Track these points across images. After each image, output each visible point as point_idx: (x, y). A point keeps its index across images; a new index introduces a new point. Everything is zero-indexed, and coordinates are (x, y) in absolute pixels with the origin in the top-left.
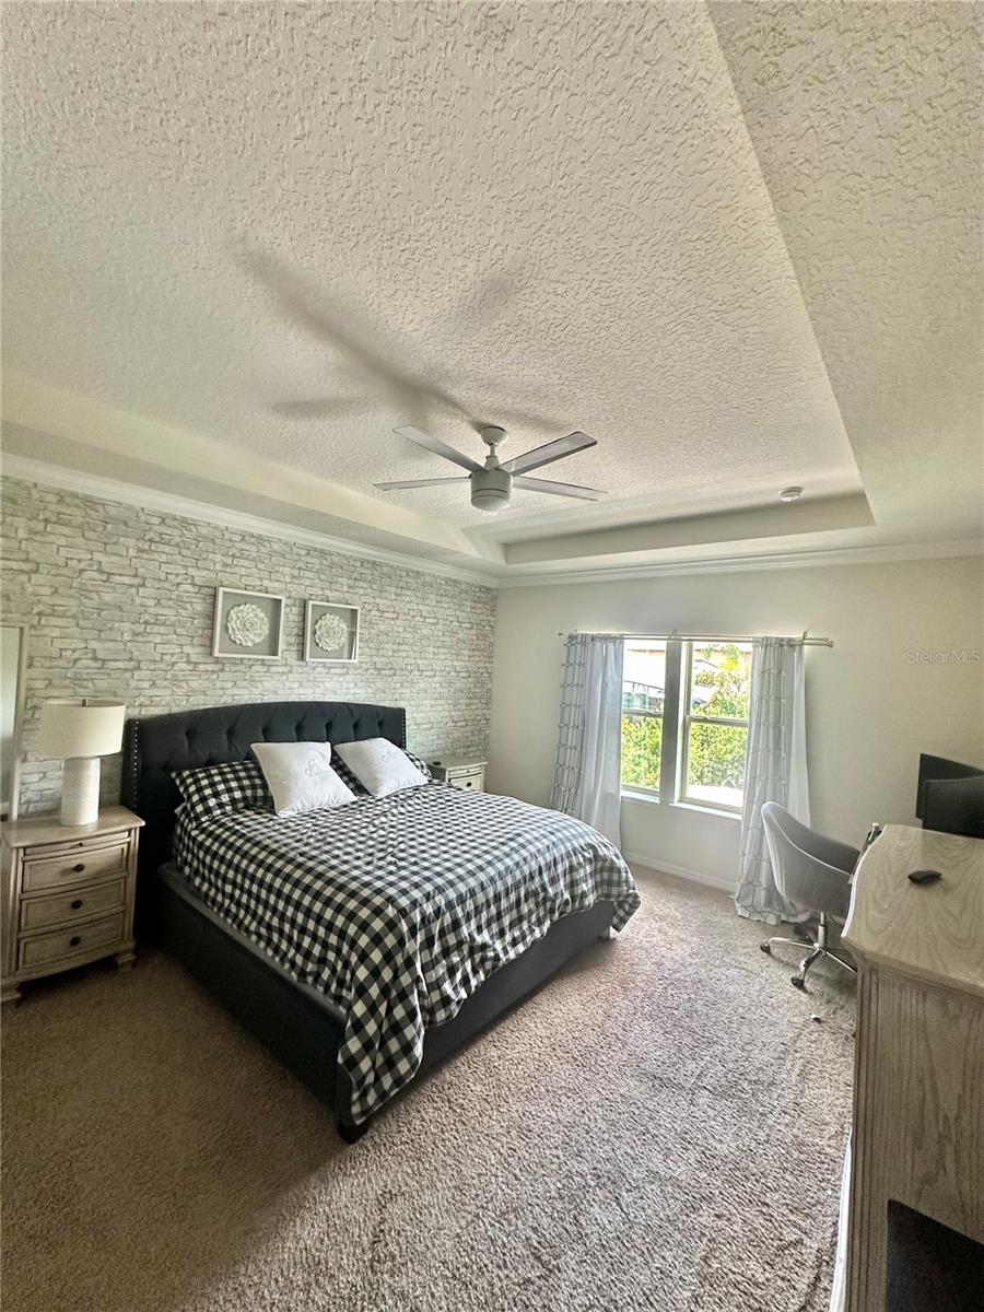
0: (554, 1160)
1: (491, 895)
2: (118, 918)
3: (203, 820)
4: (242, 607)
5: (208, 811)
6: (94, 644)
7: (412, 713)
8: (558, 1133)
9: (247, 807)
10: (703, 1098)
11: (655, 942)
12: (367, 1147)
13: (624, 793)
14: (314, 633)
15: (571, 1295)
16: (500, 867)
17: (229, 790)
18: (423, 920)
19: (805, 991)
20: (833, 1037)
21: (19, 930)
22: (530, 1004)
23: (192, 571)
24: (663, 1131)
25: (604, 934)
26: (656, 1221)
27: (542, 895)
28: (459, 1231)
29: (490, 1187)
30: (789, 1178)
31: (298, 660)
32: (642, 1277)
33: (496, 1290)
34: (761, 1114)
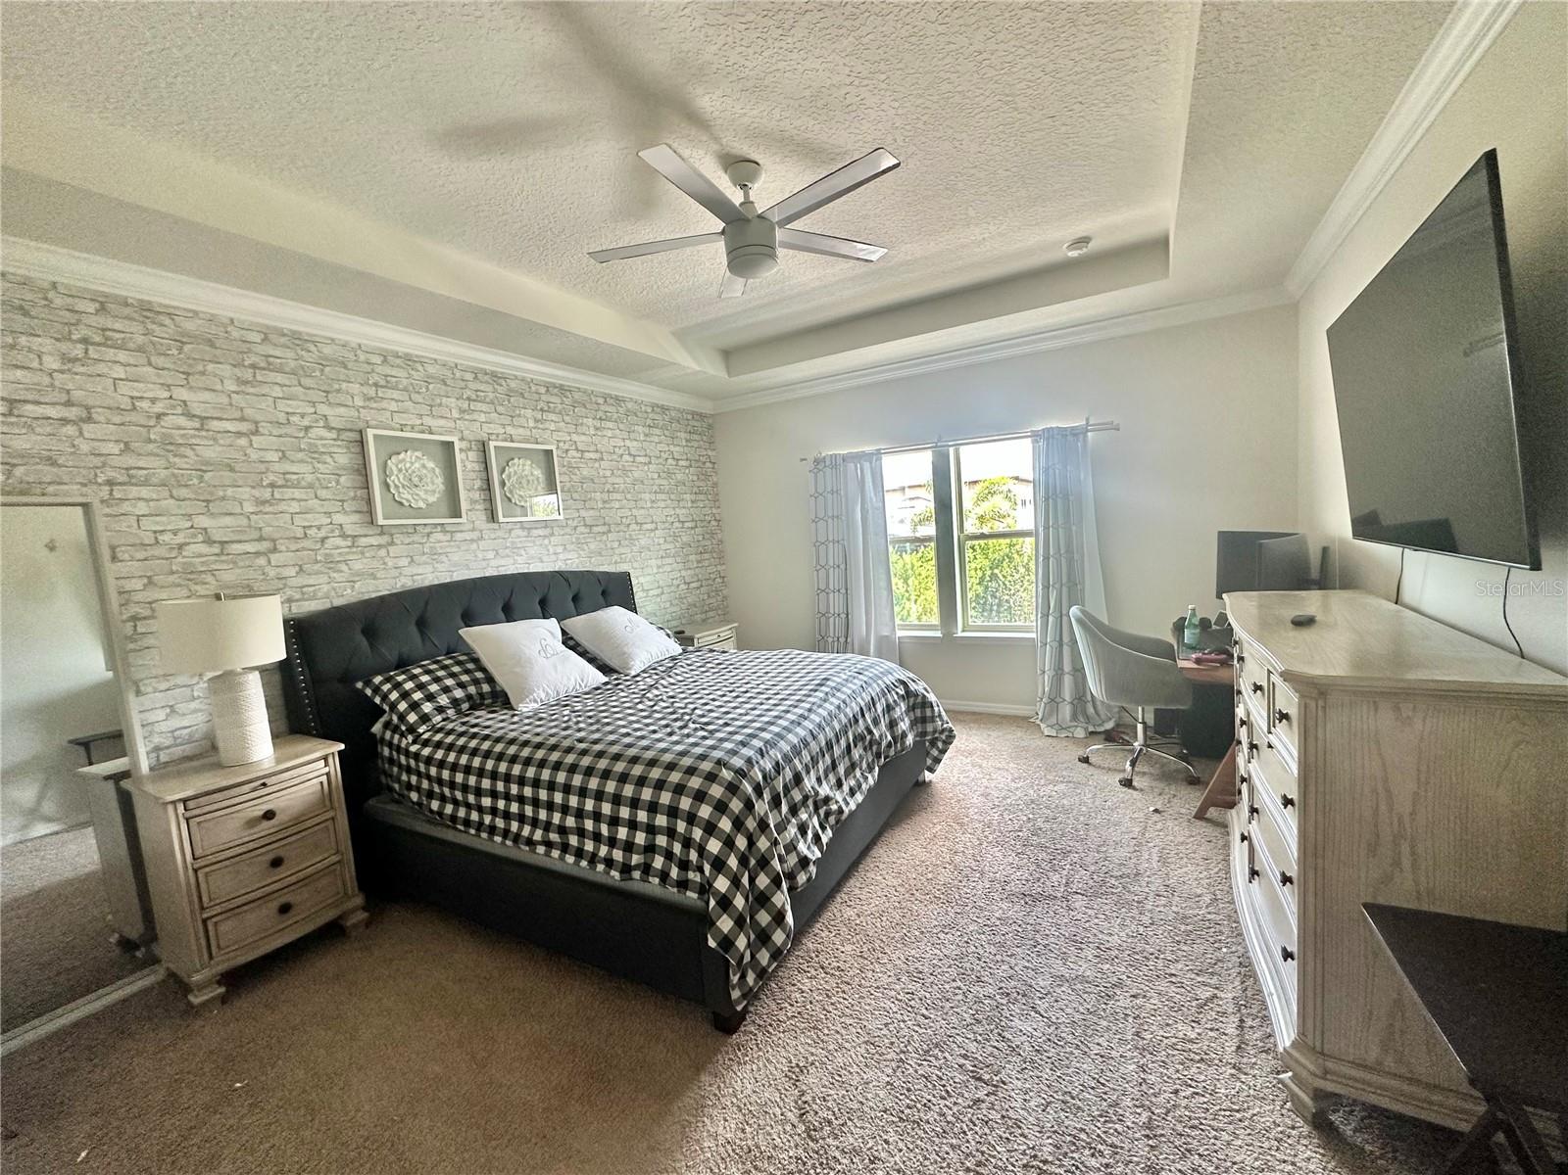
0: (957, 991)
1: (823, 743)
2: (335, 870)
3: (421, 730)
4: (402, 456)
5: (425, 718)
6: (203, 521)
7: (637, 578)
8: (950, 967)
9: (473, 707)
10: (1079, 902)
11: (973, 775)
12: (751, 1033)
13: (900, 633)
14: (503, 484)
15: (1025, 1100)
16: (823, 714)
17: (446, 690)
18: (764, 777)
19: (1135, 789)
20: (1176, 822)
21: (202, 908)
22: (868, 859)
23: (323, 409)
24: (1053, 940)
25: (920, 779)
26: (1077, 1016)
27: (868, 737)
28: (888, 1079)
29: (902, 1033)
30: (1185, 948)
31: (488, 522)
32: (1085, 1066)
33: (950, 1118)
34: (1138, 902)
